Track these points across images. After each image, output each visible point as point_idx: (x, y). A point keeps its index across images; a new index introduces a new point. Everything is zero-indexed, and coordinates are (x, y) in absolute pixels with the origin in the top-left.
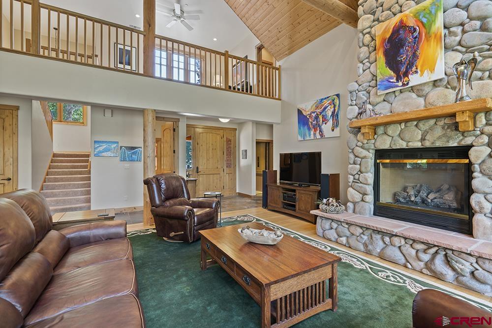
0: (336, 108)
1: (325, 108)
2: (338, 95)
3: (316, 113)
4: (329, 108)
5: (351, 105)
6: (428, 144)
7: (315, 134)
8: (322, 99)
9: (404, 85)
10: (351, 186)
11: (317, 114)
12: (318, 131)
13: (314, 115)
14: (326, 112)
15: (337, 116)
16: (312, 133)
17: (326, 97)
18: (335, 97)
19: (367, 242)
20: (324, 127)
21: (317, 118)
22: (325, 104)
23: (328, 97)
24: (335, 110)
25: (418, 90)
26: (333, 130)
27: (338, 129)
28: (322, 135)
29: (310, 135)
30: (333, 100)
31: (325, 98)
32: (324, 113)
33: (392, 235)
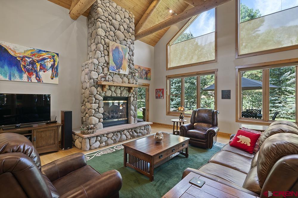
0: (56, 64)
1: (44, 59)
2: (58, 54)
3: (31, 59)
4: (48, 60)
5: (94, 71)
6: (122, 95)
7: (29, 78)
8: (40, 51)
9: (118, 72)
10: (94, 116)
11: (34, 61)
12: (34, 76)
13: (29, 60)
14: (45, 62)
15: (57, 69)
16: (25, 76)
17: (46, 50)
18: (56, 55)
19: (116, 138)
20: (41, 73)
21: (33, 63)
22: (45, 56)
23: (48, 52)
24: (54, 64)
25: (121, 75)
26: (52, 79)
27: (57, 78)
28: (39, 80)
29: (21, 77)
30: (53, 56)
31: (44, 51)
32: (42, 63)
33: (123, 131)
